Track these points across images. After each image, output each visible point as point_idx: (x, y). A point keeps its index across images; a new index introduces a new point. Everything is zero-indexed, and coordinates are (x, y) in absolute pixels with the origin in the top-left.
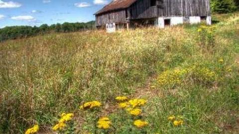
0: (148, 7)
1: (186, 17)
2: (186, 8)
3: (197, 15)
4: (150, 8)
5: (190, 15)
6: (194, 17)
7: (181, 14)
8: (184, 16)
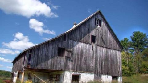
0: (54, 57)
1: (97, 75)
2: (99, 65)
3: (109, 74)
4: (56, 58)
5: (102, 74)
6: (106, 76)
7: (92, 71)
8: (95, 73)
